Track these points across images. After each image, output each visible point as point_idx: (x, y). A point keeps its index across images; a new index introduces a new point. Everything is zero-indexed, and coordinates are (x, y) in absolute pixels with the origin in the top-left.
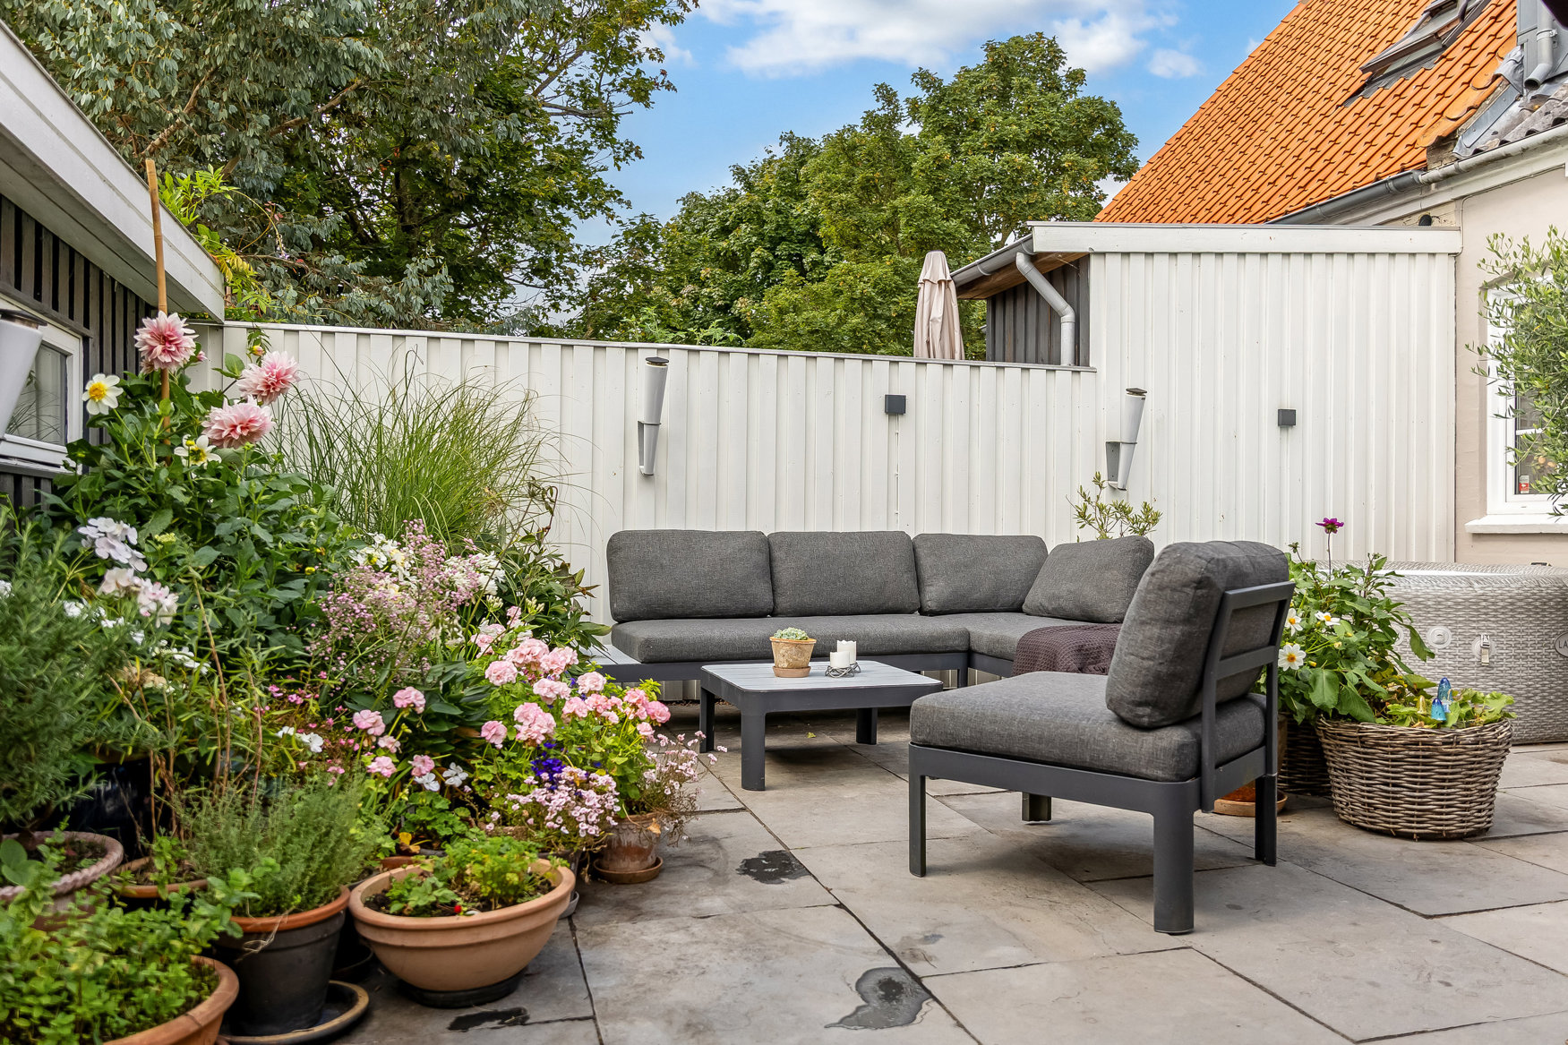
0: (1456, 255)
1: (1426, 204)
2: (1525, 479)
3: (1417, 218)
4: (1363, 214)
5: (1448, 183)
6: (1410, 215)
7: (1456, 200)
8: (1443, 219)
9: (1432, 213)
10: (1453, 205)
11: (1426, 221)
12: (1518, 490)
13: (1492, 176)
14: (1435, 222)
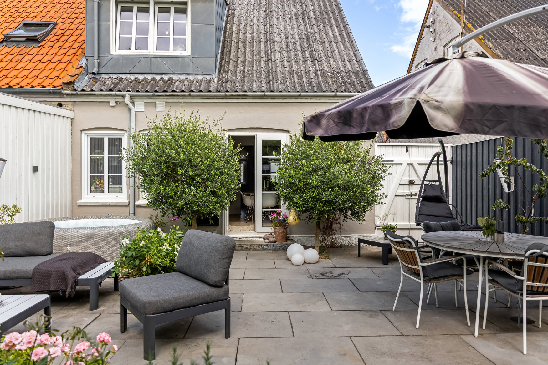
0: (72, 119)
1: (61, 100)
2: (93, 189)
3: (56, 103)
4: (34, 96)
5: (71, 96)
6: (53, 101)
7: (72, 101)
8: (67, 106)
9: (62, 103)
10: (71, 103)
11: (60, 105)
12: (91, 191)
13: (86, 98)
14: (64, 106)
